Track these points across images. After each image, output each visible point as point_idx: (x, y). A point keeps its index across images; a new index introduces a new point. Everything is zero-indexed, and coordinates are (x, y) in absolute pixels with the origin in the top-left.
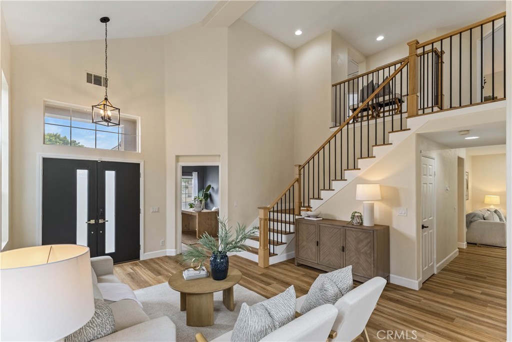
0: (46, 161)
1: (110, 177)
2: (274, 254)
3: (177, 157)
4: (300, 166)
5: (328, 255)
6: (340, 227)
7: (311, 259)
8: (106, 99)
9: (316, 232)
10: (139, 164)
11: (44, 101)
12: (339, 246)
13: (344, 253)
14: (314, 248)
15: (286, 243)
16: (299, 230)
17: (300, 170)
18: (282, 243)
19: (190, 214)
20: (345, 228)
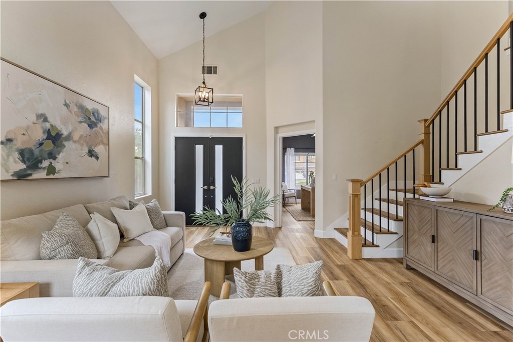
0: (177, 139)
1: (219, 149)
2: (373, 245)
3: (277, 129)
4: (426, 120)
5: (451, 261)
6: (471, 215)
7: (425, 263)
8: (204, 83)
9: (431, 219)
10: (242, 138)
11: (177, 95)
12: (470, 248)
13: (479, 263)
14: (429, 247)
15: (396, 233)
16: (409, 216)
17: (427, 127)
18: (389, 232)
19: (307, 190)
20: (481, 217)
